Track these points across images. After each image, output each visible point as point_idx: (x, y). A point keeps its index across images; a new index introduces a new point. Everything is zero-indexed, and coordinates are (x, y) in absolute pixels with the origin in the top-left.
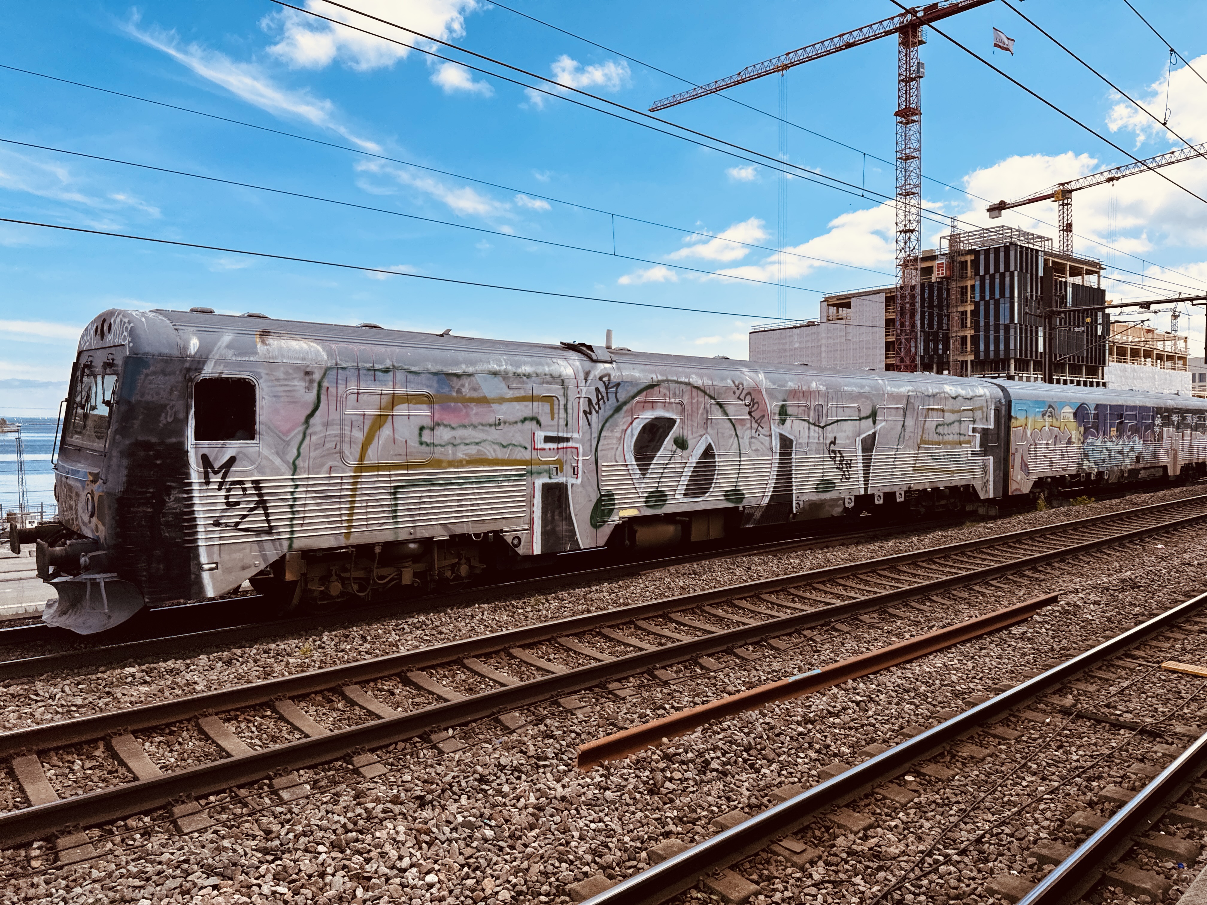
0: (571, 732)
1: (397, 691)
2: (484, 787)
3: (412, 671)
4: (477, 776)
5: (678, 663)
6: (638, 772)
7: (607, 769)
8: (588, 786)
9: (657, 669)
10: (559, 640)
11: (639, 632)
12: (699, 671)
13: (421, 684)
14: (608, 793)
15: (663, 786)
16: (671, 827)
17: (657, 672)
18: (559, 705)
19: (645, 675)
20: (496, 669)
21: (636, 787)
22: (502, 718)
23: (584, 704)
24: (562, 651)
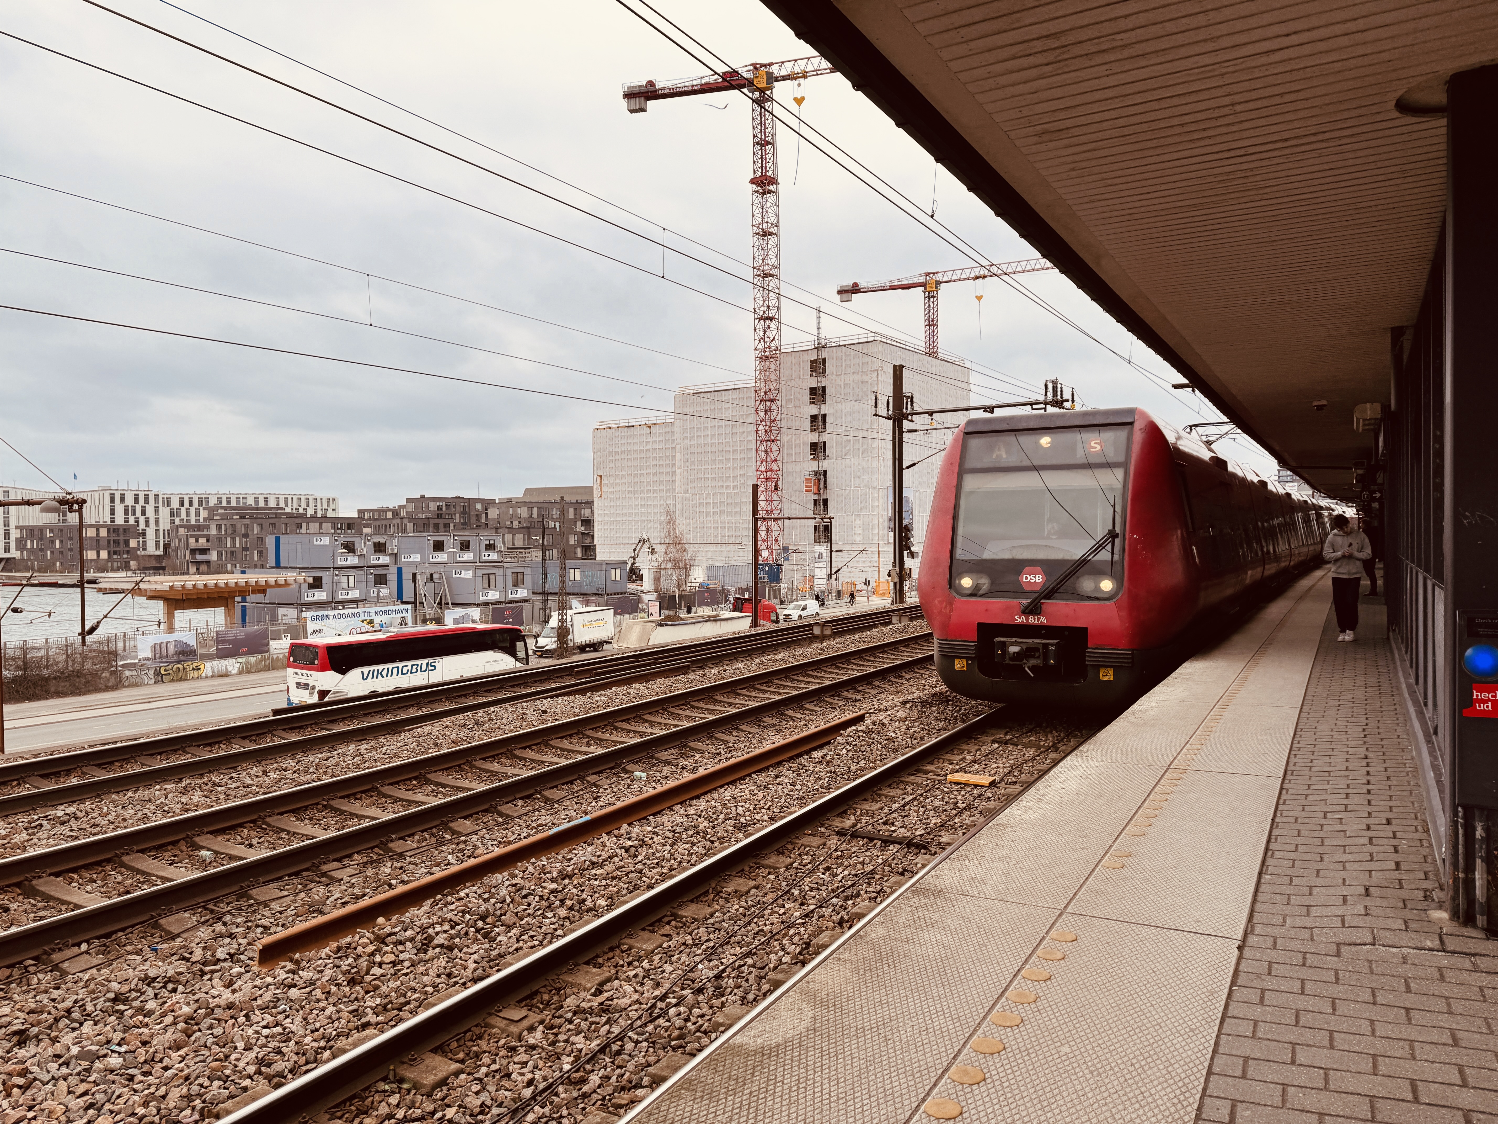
0: (257, 926)
1: (13, 906)
2: (121, 1007)
3: (39, 877)
4: (111, 995)
5: (422, 831)
6: (337, 961)
7: (297, 962)
8: (267, 987)
9: (392, 841)
10: (268, 820)
11: (383, 800)
12: (449, 837)
13: (52, 893)
14: (293, 990)
15: (367, 973)
16: (371, 1017)
17: (391, 845)
18: (250, 897)
19: (376, 850)
20: (171, 864)
21: (332, 980)
22: (163, 922)
23: (286, 893)
24: (271, 833)
